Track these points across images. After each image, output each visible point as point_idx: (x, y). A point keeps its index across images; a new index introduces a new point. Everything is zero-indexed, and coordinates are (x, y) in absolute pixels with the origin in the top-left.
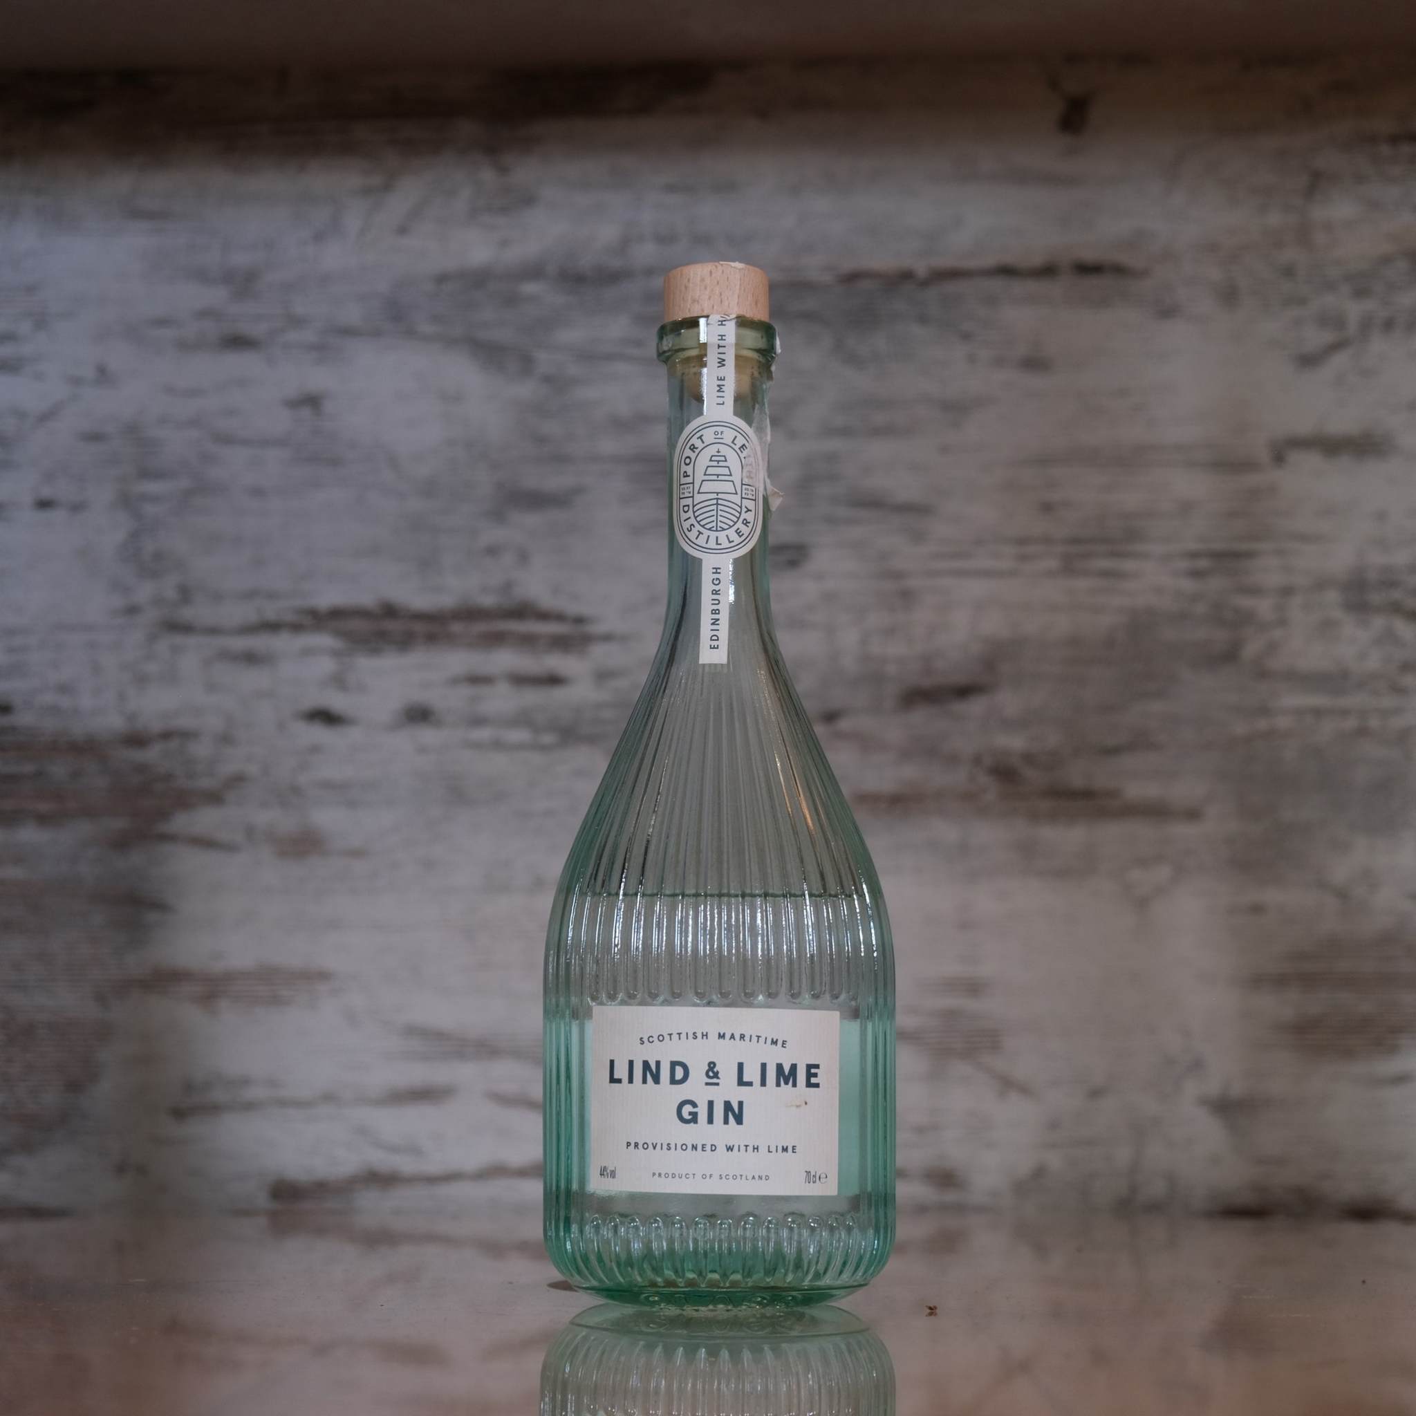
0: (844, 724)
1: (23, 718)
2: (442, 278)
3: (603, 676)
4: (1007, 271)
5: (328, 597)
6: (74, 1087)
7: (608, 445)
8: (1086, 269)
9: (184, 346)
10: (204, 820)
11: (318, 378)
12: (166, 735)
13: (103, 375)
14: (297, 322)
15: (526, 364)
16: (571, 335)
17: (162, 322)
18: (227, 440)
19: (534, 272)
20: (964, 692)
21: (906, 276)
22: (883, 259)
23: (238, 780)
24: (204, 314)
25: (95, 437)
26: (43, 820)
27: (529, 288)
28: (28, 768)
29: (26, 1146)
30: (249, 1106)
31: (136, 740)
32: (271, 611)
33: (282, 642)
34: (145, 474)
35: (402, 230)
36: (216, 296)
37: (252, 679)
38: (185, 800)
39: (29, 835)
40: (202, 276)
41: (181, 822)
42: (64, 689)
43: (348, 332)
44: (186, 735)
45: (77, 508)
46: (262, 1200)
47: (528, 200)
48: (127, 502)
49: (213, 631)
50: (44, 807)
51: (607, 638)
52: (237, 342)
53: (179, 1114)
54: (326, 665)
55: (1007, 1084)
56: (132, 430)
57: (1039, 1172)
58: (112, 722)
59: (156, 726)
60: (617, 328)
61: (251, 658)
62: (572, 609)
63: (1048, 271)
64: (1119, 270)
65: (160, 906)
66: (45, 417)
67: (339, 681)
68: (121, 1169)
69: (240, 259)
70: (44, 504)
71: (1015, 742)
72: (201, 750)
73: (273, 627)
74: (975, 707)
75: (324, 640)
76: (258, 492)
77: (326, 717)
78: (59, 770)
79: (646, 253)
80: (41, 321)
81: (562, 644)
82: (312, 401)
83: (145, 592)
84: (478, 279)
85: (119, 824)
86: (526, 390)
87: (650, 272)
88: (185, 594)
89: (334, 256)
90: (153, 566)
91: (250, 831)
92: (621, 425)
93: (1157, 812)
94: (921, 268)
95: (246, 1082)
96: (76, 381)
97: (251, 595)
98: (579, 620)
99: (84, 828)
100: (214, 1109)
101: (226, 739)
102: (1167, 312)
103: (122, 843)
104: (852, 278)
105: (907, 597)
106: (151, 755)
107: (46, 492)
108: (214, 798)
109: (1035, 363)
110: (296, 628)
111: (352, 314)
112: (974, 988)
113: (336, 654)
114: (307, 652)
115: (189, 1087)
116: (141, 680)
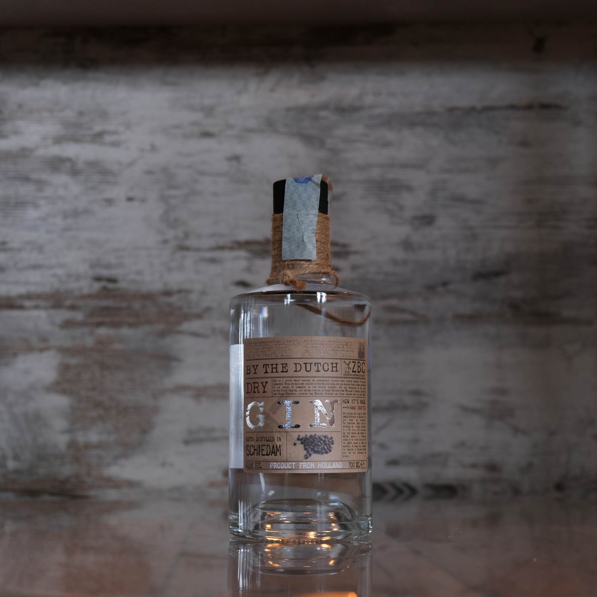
0: (451, 287)
1: (122, 285)
2: (288, 109)
3: (354, 268)
4: (513, 107)
5: (244, 236)
6: (144, 432)
7: (356, 176)
8: (545, 106)
9: (186, 136)
10: (195, 325)
11: (239, 149)
12: (180, 291)
13: (153, 148)
14: (230, 127)
15: (322, 144)
16: (341, 132)
17: (177, 127)
18: (203, 173)
19: (324, 107)
20: (498, 274)
21: (472, 109)
22: (464, 102)
23: (208, 309)
24: (194, 123)
25: (149, 172)
26: (131, 325)
27: (323, 113)
28: (124, 304)
29: (125, 456)
30: (214, 440)
31: (167, 293)
32: (221, 242)
33: (226, 255)
34: (171, 187)
35: (272, 90)
36: (198, 116)
37: (213, 269)
38: (187, 317)
39: (125, 331)
40: (192, 108)
41: (186, 326)
42: (139, 273)
43: (251, 131)
44: (188, 292)
45: (143, 200)
46: (220, 477)
47: (322, 78)
48: (164, 198)
49: (198, 250)
50: (131, 320)
51: (356, 253)
52: (207, 135)
53: (187, 442)
54: (243, 263)
55: (517, 430)
56: (165, 170)
57: (530, 466)
58: (158, 286)
59: (175, 288)
60: (358, 129)
61: (213, 261)
62: (342, 241)
63: (529, 107)
64: (558, 107)
65: (178, 360)
66: (131, 164)
67: (249, 270)
68: (163, 465)
69: (208, 102)
70: (130, 199)
71: (518, 294)
72: (194, 297)
73: (221, 248)
74: (502, 280)
75: (243, 253)
76: (215, 194)
77: (243, 284)
78: (137, 305)
79: (369, 100)
80: (128, 126)
81: (337, 255)
82: (236, 158)
83: (170, 234)
84: (302, 110)
85: (161, 327)
86: (322, 154)
87: (371, 107)
88: (187, 235)
89: (245, 100)
90: (173, 224)
91: (213, 330)
92: (360, 168)
93: (575, 322)
94: (479, 105)
95: (212, 430)
96: (142, 150)
97: (213, 235)
98: (344, 246)
99: (147, 328)
100: (200, 441)
101: (203, 293)
102: (576, 123)
103: (162, 334)
104: (451, 110)
105: (474, 237)
106: (174, 299)
107: (131, 194)
108: (199, 316)
109: (525, 144)
110: (231, 248)
111: (252, 123)
112: (503, 392)
113: (248, 259)
114: (236, 258)
115: (190, 432)
116: (170, 269)
